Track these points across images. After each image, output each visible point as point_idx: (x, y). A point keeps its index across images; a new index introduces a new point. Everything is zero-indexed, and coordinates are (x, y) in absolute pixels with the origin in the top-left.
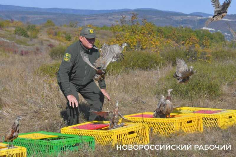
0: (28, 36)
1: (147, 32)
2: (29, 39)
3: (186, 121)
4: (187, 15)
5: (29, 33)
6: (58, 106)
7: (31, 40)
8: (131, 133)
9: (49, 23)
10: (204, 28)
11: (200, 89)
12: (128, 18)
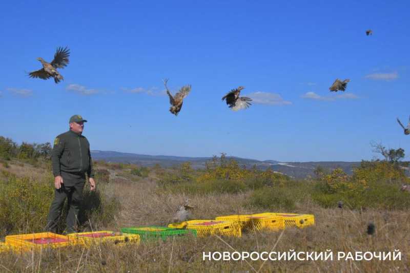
0: (141, 176)
1: (233, 167)
2: (141, 178)
3: (271, 220)
4: (262, 162)
5: (142, 173)
6: (165, 211)
7: (143, 178)
8: (226, 228)
9: (157, 166)
10: (274, 172)
11: (279, 203)
12: (218, 163)
